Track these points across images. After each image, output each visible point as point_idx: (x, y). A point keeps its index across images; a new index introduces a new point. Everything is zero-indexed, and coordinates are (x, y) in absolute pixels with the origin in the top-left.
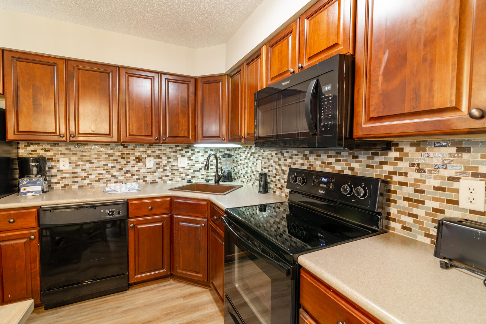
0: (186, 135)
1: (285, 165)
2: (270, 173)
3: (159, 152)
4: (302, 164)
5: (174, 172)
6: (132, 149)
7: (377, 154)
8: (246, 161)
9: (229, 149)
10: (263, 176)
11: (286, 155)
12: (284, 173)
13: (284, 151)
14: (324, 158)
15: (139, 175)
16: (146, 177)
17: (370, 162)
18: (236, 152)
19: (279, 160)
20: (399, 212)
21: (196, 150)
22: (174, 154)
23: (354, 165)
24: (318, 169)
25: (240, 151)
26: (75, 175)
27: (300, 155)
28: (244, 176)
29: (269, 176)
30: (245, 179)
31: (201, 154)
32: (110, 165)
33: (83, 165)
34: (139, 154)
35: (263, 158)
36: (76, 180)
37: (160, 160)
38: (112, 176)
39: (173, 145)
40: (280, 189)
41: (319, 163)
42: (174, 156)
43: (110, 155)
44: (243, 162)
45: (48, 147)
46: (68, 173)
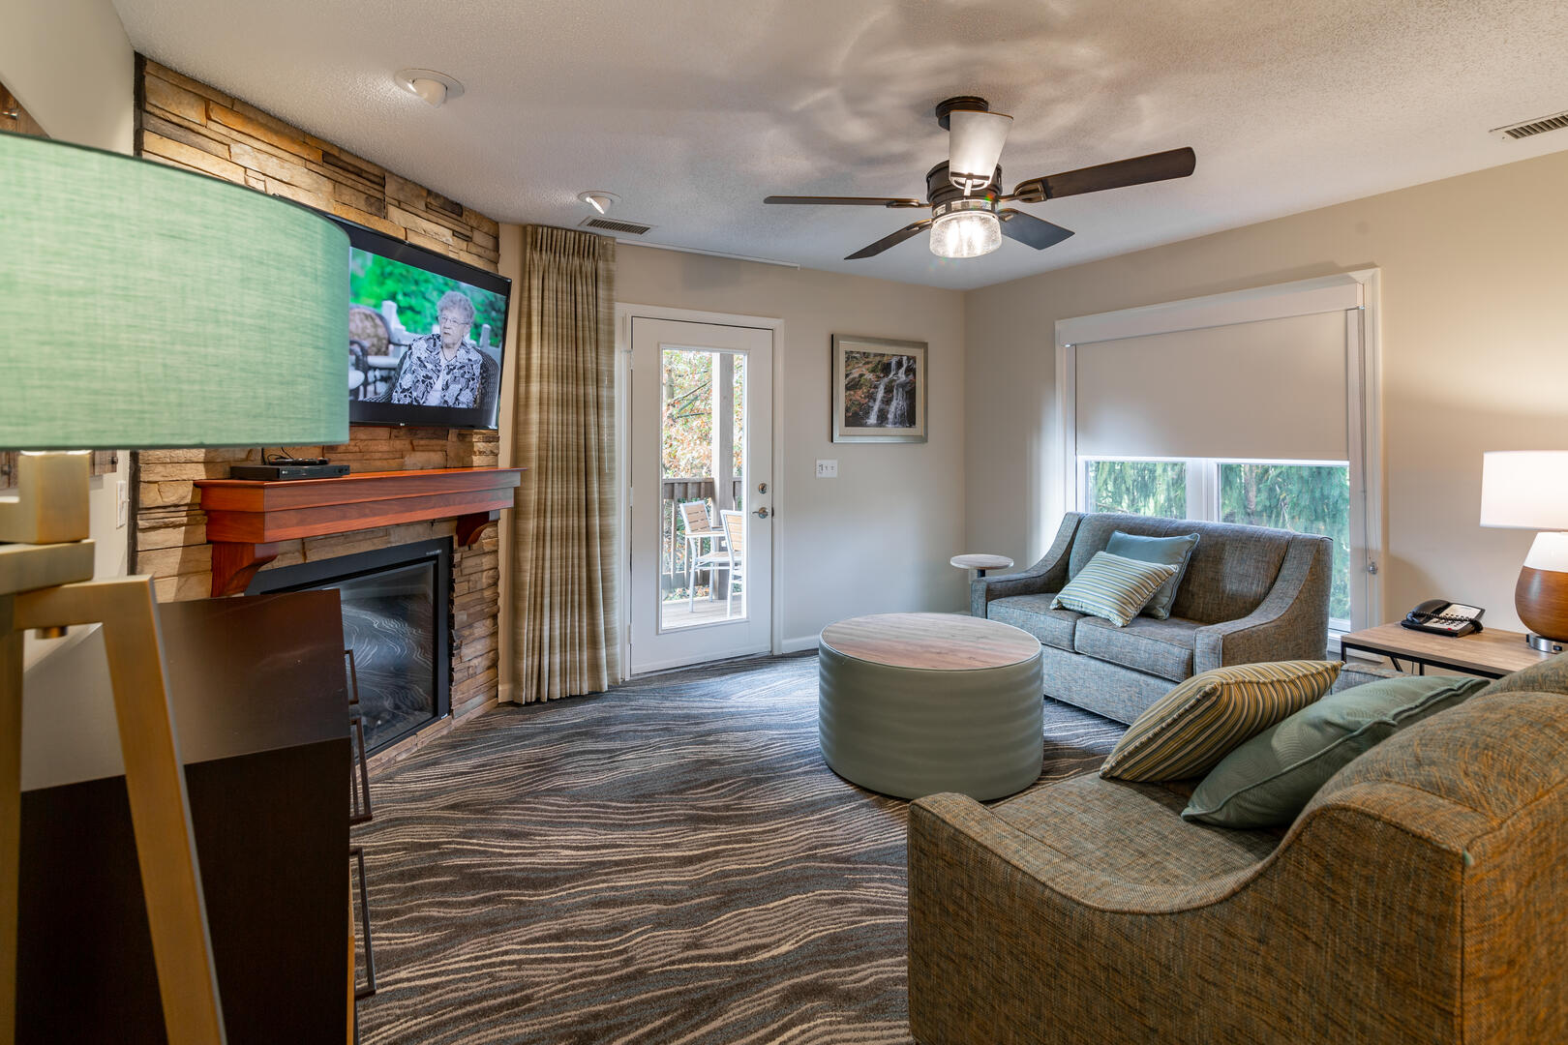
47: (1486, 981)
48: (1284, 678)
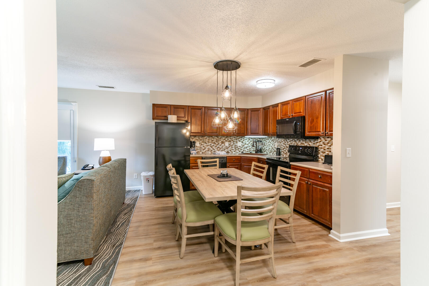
0: (244, 133)
1: (288, 145)
2: (281, 148)
3: (230, 139)
4: (294, 144)
5: (236, 148)
6: (220, 138)
7: (316, 140)
8: (269, 143)
9: (259, 138)
10: (278, 149)
11: (288, 141)
12: (287, 148)
13: (287, 139)
14: (301, 141)
15: (222, 149)
16: (225, 150)
17: (314, 143)
18: (263, 140)
19: (285, 142)
20: (321, 156)
21: (245, 139)
22: (236, 140)
23: (310, 144)
24: (300, 145)
25: (266, 139)
26: (201, 148)
27: (294, 141)
28: (268, 150)
29: (281, 149)
30: (269, 151)
31: (247, 140)
32: (212, 144)
33: (203, 144)
34: (223, 140)
35: (278, 142)
36: (201, 150)
37: (230, 143)
38: (213, 149)
39: (236, 137)
40: (286, 154)
41: (300, 143)
42: (236, 141)
43: (212, 141)
44: (268, 144)
45: (193, 137)
46: (199, 147)
47: (96, 193)
48: (65, 176)
